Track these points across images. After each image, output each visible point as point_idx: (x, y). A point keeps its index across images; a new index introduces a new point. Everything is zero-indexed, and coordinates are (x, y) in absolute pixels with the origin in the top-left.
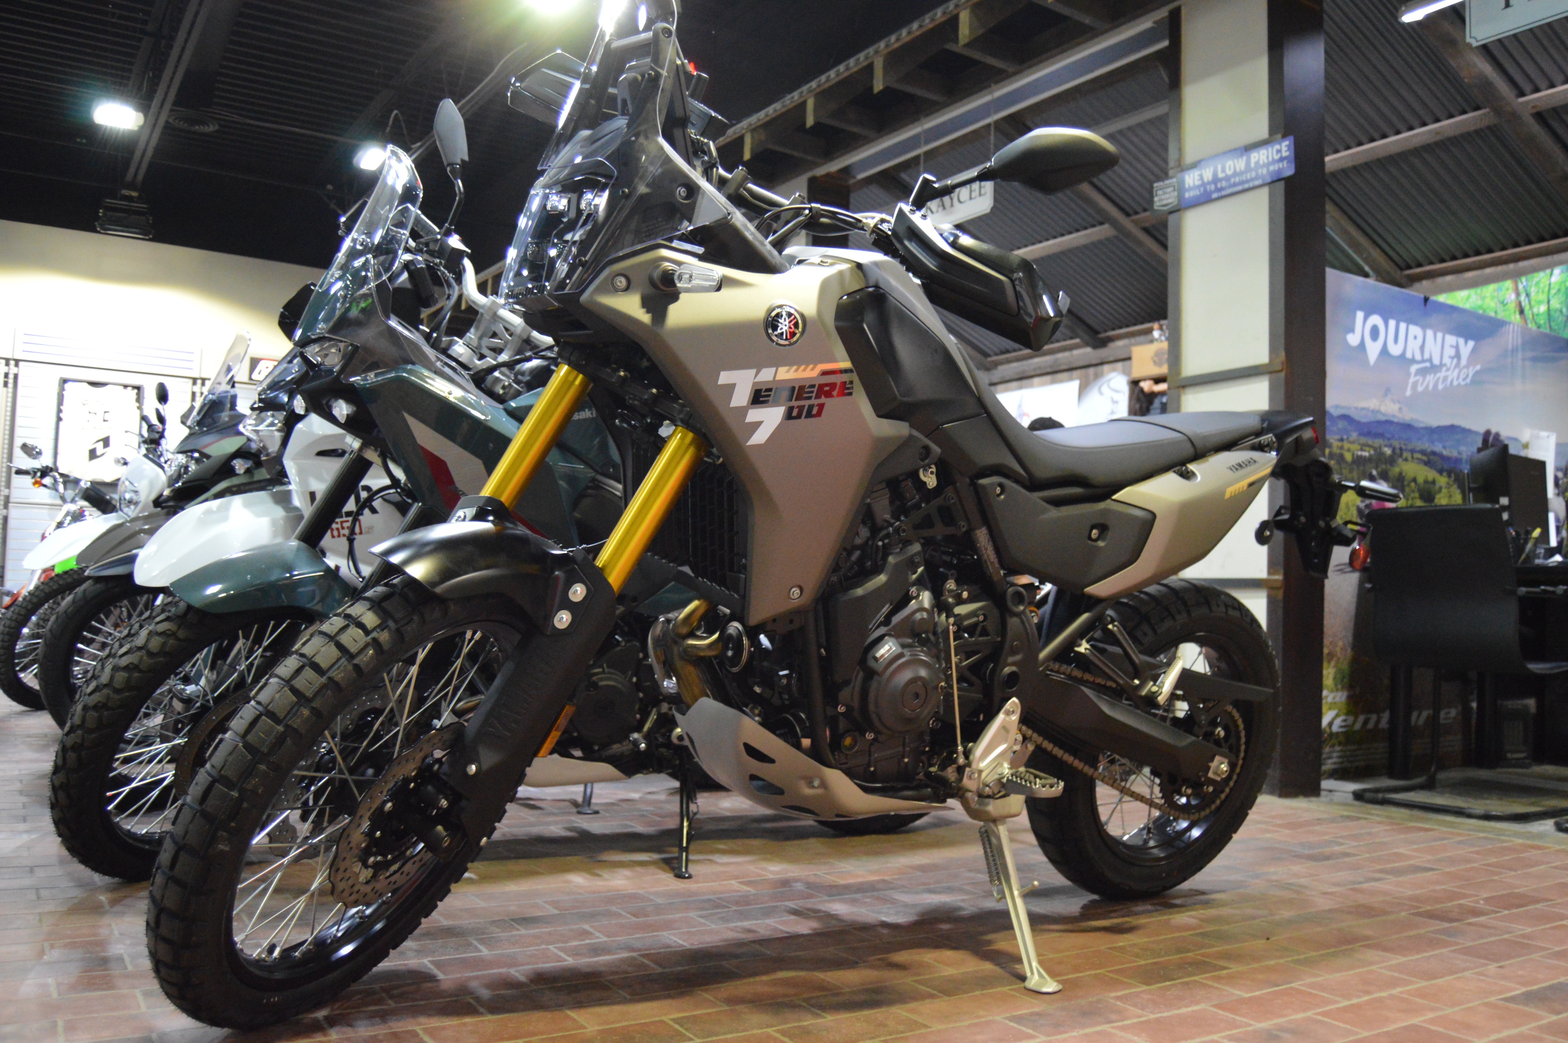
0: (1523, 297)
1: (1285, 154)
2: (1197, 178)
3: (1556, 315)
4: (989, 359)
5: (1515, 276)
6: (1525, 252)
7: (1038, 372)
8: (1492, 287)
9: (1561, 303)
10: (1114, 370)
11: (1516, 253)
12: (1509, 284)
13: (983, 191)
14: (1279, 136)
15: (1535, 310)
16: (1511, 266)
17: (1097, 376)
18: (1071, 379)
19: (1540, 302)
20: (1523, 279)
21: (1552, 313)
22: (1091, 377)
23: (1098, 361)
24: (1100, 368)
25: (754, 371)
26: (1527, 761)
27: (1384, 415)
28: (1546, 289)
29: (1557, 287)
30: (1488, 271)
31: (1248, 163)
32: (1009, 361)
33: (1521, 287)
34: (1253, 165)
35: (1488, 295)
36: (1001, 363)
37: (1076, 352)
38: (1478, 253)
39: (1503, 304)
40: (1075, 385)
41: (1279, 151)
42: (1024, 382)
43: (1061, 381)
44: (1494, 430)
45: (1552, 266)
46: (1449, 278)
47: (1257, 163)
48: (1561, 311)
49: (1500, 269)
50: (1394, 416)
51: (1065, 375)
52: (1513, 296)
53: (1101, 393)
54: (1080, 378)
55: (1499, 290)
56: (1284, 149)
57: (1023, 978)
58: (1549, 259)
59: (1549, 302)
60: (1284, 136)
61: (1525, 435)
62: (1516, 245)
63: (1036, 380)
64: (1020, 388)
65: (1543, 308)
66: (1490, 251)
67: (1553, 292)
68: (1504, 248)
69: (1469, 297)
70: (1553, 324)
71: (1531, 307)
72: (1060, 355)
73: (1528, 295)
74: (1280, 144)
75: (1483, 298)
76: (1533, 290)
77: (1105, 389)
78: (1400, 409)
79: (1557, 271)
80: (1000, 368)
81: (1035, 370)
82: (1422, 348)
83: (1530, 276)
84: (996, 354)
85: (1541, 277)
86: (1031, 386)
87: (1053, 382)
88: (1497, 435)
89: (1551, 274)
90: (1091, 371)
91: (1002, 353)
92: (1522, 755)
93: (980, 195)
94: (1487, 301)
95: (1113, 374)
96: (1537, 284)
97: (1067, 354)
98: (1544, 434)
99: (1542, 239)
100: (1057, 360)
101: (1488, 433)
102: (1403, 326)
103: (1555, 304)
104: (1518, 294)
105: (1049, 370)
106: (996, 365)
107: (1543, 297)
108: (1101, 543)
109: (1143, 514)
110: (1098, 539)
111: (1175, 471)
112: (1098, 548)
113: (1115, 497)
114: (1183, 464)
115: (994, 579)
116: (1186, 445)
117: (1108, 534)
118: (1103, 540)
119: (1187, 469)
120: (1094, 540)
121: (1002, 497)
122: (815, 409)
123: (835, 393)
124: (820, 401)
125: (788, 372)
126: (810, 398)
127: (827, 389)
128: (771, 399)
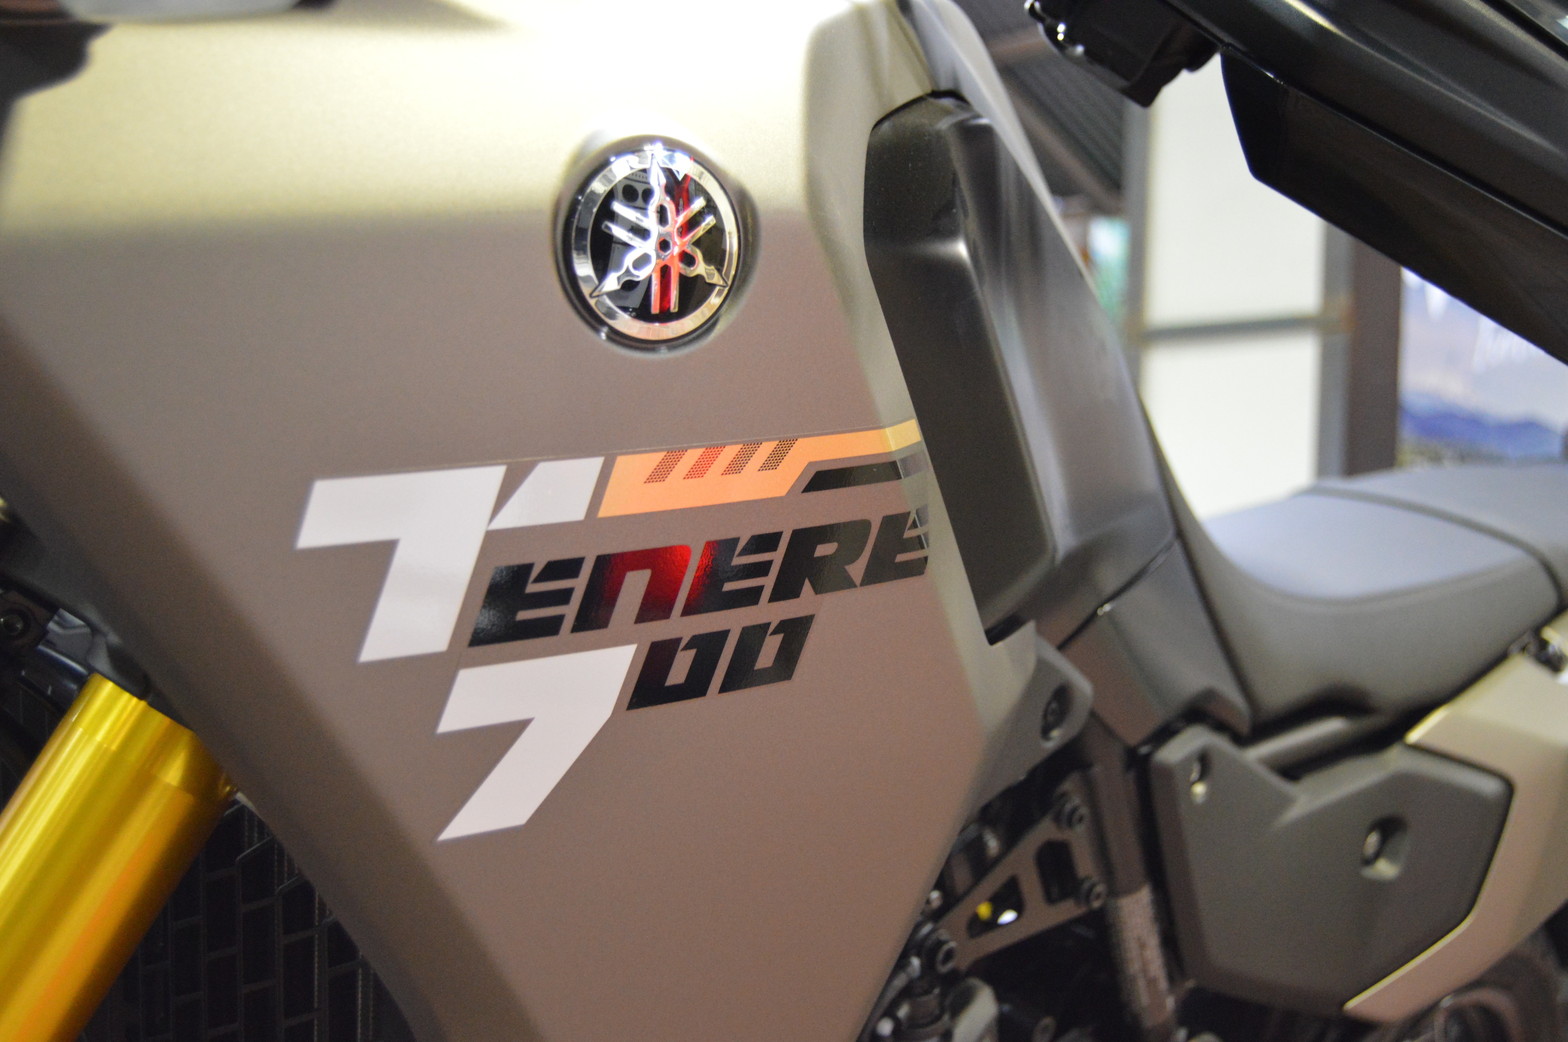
25: (495, 474)
108: (1385, 869)
109: (1489, 787)
110: (1377, 855)
111: (1523, 649)
112: (1380, 886)
113: (1415, 735)
114: (1537, 631)
115: (1150, 1021)
116: (1542, 580)
117: (1405, 843)
118: (1393, 858)
119: (1543, 644)
120: (1369, 862)
121: (1199, 789)
122: (771, 645)
123: (857, 569)
124: (789, 609)
125: (659, 474)
126: (751, 597)
127: (824, 550)
128: (570, 611)
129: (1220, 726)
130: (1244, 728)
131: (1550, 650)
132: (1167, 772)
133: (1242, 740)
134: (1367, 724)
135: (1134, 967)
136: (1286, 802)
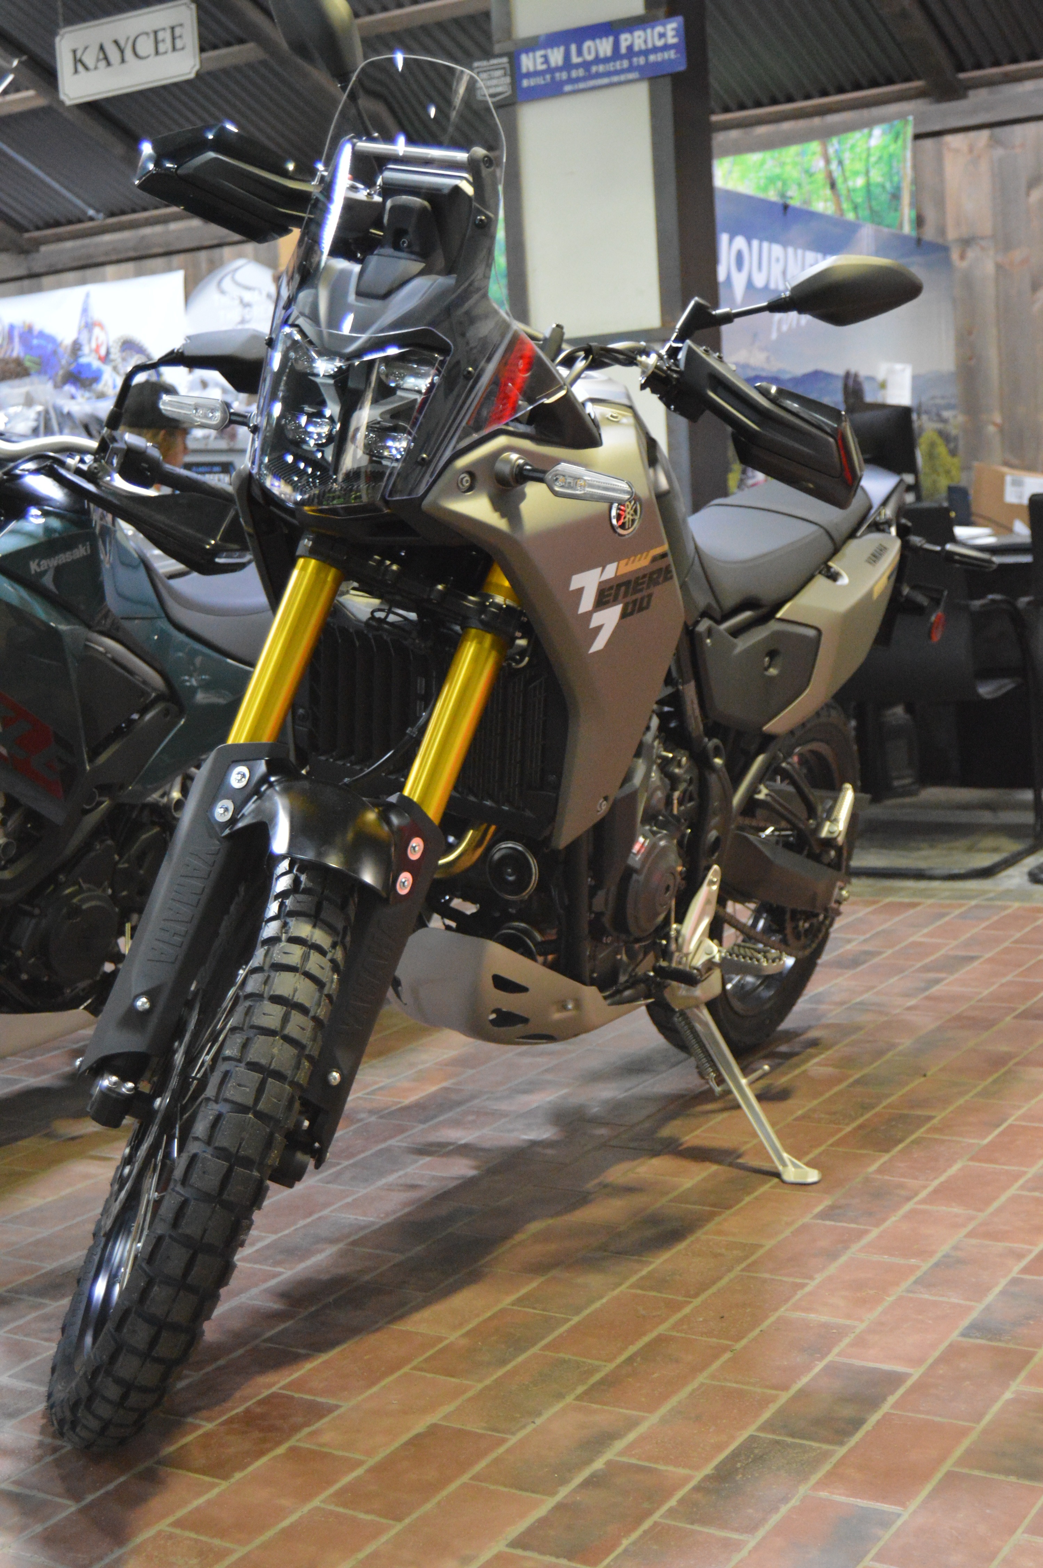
0: (834, 166)
1: (672, 40)
2: (540, 60)
3: (876, 191)
4: (27, 235)
5: (825, 135)
6: (837, 102)
7: (114, 257)
8: (793, 150)
9: (883, 176)
10: (240, 256)
11: (824, 105)
12: (815, 146)
13: (179, 43)
14: (661, 12)
15: (851, 184)
16: (817, 121)
17: (214, 266)
18: (169, 269)
19: (856, 173)
20: (835, 140)
21: (873, 188)
22: (204, 266)
23: (215, 242)
24: (217, 251)
25: (599, 569)
26: (914, 787)
27: (754, 369)
28: (864, 156)
29: (877, 154)
30: (787, 126)
31: (616, 45)
32: (60, 239)
33: (831, 151)
34: (623, 50)
35: (788, 160)
36: (46, 241)
37: (173, 226)
38: (774, 102)
39: (809, 173)
40: (178, 277)
41: (662, 35)
42: (89, 272)
43: (153, 272)
44: (853, 370)
45: (870, 124)
46: (734, 134)
47: (630, 48)
48: (883, 187)
49: (802, 124)
50: (763, 369)
51: (160, 262)
52: (821, 164)
53: (223, 292)
54: (185, 267)
55: (802, 154)
56: (670, 33)
57: (777, 1175)
58: (865, 113)
59: (867, 173)
60: (671, 14)
61: (881, 371)
62: (824, 93)
63: (110, 270)
64: (83, 282)
65: (860, 182)
66: (790, 99)
67: (873, 159)
68: (808, 97)
69: (763, 163)
70: (874, 203)
71: (845, 180)
72: (147, 231)
73: (840, 163)
74: (664, 25)
75: (782, 164)
76: (847, 156)
77: (227, 283)
78: (768, 359)
79: (877, 131)
80: (43, 249)
81: (107, 254)
82: (784, 273)
83: (843, 137)
84: (38, 228)
85: (856, 137)
86: (103, 279)
87: (139, 274)
88: (856, 376)
89: (870, 136)
90: (203, 255)
91: (48, 226)
92: (907, 781)
93: (174, 49)
94: (788, 168)
95: (240, 262)
96: (852, 147)
97: (158, 229)
98: (898, 367)
99: (858, 87)
100: (143, 238)
101: (848, 375)
102: (765, 245)
103: (876, 176)
104: (828, 161)
105: (132, 254)
106: (37, 244)
107: (860, 166)
108: (773, 671)
109: (812, 633)
110: (769, 667)
111: (820, 573)
112: (772, 678)
113: (779, 615)
114: (825, 563)
115: (694, 735)
116: (826, 539)
117: (779, 660)
118: (775, 667)
119: (829, 568)
120: (766, 669)
121: (708, 641)
122: (646, 600)
123: (661, 579)
124: (649, 591)
125: (627, 564)
126: (641, 590)
127: (655, 576)
128: (611, 598)
129: (711, 618)
130: (718, 616)
131: (832, 570)
132: (700, 634)
133: (719, 622)
134: (760, 612)
135: (689, 712)
136: (734, 646)
